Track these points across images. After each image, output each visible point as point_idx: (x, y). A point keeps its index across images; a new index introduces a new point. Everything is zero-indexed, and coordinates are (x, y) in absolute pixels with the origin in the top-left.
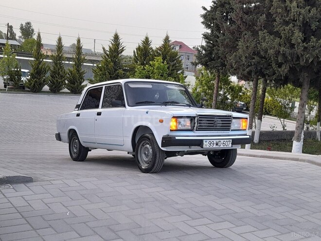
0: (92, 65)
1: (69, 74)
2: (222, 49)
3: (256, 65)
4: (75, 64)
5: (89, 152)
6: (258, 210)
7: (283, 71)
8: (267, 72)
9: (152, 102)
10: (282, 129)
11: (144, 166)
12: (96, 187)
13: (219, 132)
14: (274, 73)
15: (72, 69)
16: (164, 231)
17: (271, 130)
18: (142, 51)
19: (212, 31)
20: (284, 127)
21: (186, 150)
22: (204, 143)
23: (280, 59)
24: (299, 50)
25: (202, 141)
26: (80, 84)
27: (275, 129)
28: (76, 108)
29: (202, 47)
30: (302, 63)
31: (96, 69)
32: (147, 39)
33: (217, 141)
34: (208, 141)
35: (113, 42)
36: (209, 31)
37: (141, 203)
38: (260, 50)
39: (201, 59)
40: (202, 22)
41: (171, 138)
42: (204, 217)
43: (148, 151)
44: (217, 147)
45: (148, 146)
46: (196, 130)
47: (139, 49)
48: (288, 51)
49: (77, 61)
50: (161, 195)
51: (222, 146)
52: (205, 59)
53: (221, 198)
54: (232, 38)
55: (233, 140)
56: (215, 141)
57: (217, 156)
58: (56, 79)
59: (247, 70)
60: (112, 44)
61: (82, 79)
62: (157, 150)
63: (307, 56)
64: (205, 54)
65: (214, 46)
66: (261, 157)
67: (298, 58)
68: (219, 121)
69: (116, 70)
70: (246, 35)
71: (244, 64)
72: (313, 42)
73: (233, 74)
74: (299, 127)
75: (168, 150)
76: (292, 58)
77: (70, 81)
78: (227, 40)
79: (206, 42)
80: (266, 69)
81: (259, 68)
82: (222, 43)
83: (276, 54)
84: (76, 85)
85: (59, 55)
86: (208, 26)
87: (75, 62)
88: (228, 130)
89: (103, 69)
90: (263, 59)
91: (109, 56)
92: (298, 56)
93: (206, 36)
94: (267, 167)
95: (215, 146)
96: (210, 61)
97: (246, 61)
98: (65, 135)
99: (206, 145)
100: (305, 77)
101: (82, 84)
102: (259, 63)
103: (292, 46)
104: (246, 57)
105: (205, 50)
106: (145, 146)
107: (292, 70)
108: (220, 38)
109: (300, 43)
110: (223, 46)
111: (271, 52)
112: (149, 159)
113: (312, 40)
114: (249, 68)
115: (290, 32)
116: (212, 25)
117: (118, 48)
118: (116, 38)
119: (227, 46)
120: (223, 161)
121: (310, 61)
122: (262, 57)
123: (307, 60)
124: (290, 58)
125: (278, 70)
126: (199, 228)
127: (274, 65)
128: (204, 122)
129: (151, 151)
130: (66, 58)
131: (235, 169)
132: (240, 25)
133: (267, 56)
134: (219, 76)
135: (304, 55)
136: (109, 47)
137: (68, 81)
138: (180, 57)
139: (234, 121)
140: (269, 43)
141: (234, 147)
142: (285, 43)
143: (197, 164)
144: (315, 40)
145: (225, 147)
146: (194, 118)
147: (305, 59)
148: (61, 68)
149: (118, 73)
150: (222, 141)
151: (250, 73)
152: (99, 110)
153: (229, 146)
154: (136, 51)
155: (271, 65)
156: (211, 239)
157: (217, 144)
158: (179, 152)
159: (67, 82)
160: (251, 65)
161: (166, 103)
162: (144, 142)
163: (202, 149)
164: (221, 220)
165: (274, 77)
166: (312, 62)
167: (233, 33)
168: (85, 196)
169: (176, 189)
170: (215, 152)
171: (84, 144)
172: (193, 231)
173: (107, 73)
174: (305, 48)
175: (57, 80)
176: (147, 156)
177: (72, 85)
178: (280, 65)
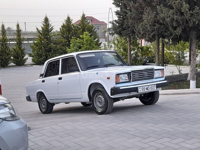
0: (27, 42)
1: (13, 52)
2: (130, 21)
3: (158, 30)
4: (17, 43)
5: (54, 106)
6: (183, 128)
7: (178, 32)
8: (166, 34)
9: (97, 66)
10: (179, 73)
11: (100, 110)
12: (73, 128)
13: (147, 80)
14: (172, 34)
15: (15, 47)
16: (129, 148)
17: (171, 74)
18: (66, 27)
19: (121, 9)
20: (180, 72)
21: (127, 96)
22: (139, 89)
23: (175, 24)
24: (187, 16)
25: (137, 88)
26: (23, 58)
27: (174, 74)
28: (40, 76)
29: (116, 21)
30: (190, 25)
31: (33, 45)
32: (69, 18)
33: (147, 87)
34: (141, 87)
35: (44, 24)
36: (119, 9)
37: (107, 133)
38: (159, 20)
39: (116, 30)
40: (113, 3)
41: (117, 89)
42: (151, 137)
43: (101, 99)
44: (147, 91)
45: (100, 96)
46: (132, 81)
47: (63, 26)
48: (179, 18)
49: (18, 41)
50: (117, 127)
51: (150, 90)
52: (119, 30)
53: (157, 124)
54: (137, 12)
55: (157, 84)
56: (145, 87)
57: (146, 97)
58: (4, 56)
59: (152, 34)
60: (44, 25)
61: (23, 54)
62: (108, 98)
63: (194, 20)
64: (118, 26)
65: (124, 19)
66: (172, 94)
67: (187, 22)
68: (146, 73)
69: (48, 44)
70: (147, 9)
71: (149, 30)
72: (197, 10)
73: (141, 38)
74: (193, 70)
75: (115, 97)
76: (183, 23)
77: (15, 57)
78: (133, 15)
79: (118, 17)
80: (165, 32)
81: (160, 32)
82: (131, 17)
83: (171, 21)
84: (20, 59)
85: (3, 38)
86: (118, 6)
87: (17, 42)
88: (153, 78)
89: (39, 45)
90: (162, 25)
91: (43, 34)
92: (187, 20)
93: (117, 13)
94: (180, 100)
95: (146, 90)
96: (123, 31)
97: (150, 28)
98: (34, 97)
99: (140, 91)
100: (193, 35)
101: (24, 58)
102: (159, 28)
103: (182, 14)
104: (150, 25)
105: (118, 23)
106: (98, 97)
107: (184, 31)
108: (129, 14)
109: (187, 12)
110: (131, 19)
111: (168, 20)
112: (103, 105)
113: (196, 8)
114: (153, 33)
115: (179, 4)
116: (121, 4)
117: (49, 28)
118: (46, 20)
119: (134, 19)
120: (150, 100)
121: (197, 23)
122: (161, 24)
123: (194, 23)
124: (181, 23)
125: (174, 32)
126: (150, 144)
127: (170, 29)
128: (137, 75)
129: (103, 99)
130: (10, 39)
131: (159, 104)
132: (142, 3)
133: (164, 23)
134: (130, 41)
135: (191, 19)
136: (42, 27)
137: (13, 56)
138: (95, 29)
139: (155, 72)
140: (165, 14)
141: (158, 89)
142: (176, 12)
143: (131, 105)
144: (198, 8)
145: (153, 90)
146: (130, 73)
147: (192, 22)
148: (7, 48)
149: (51, 46)
150: (150, 86)
151: (154, 36)
152: (60, 76)
153: (155, 89)
154: (61, 28)
155: (169, 29)
156: (160, 149)
157: (147, 89)
158: (121, 97)
159: (12, 58)
160: (154, 30)
161: (107, 66)
162: (97, 94)
163: (138, 93)
164: (162, 137)
165: (172, 37)
166: (198, 23)
167: (137, 9)
168: (69, 134)
169: (126, 122)
170: (145, 94)
171: (50, 101)
172: (146, 146)
173: (43, 47)
174: (192, 14)
175: (5, 58)
176: (100, 103)
177: (17, 60)
178: (175, 28)
